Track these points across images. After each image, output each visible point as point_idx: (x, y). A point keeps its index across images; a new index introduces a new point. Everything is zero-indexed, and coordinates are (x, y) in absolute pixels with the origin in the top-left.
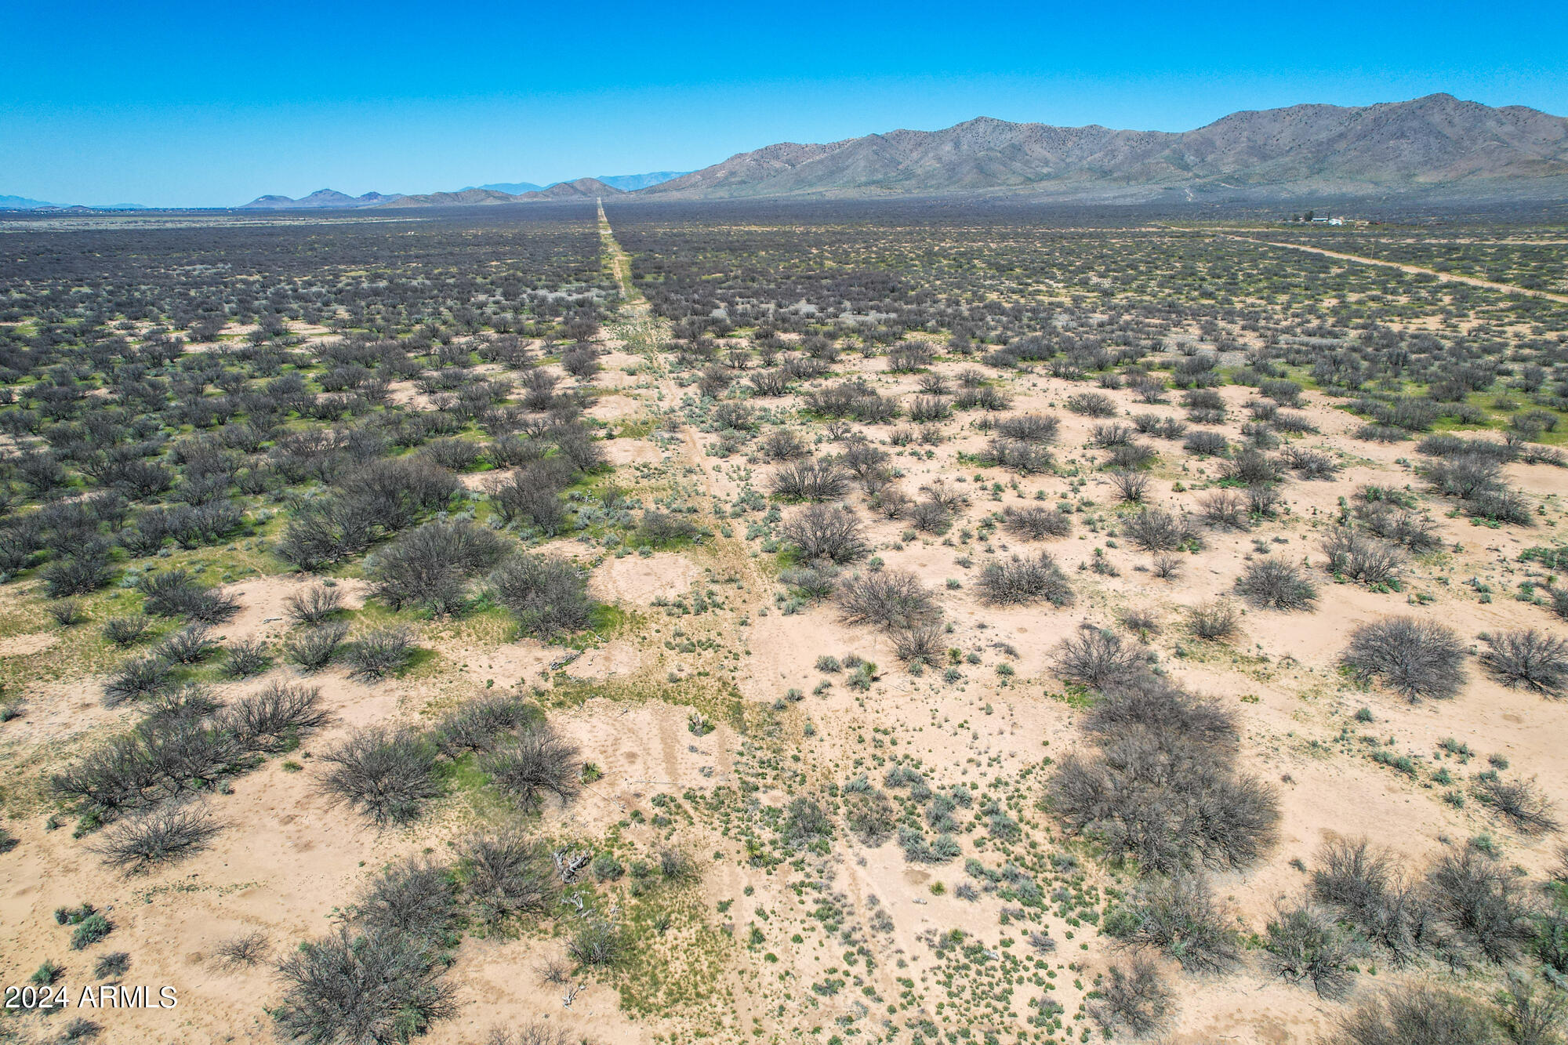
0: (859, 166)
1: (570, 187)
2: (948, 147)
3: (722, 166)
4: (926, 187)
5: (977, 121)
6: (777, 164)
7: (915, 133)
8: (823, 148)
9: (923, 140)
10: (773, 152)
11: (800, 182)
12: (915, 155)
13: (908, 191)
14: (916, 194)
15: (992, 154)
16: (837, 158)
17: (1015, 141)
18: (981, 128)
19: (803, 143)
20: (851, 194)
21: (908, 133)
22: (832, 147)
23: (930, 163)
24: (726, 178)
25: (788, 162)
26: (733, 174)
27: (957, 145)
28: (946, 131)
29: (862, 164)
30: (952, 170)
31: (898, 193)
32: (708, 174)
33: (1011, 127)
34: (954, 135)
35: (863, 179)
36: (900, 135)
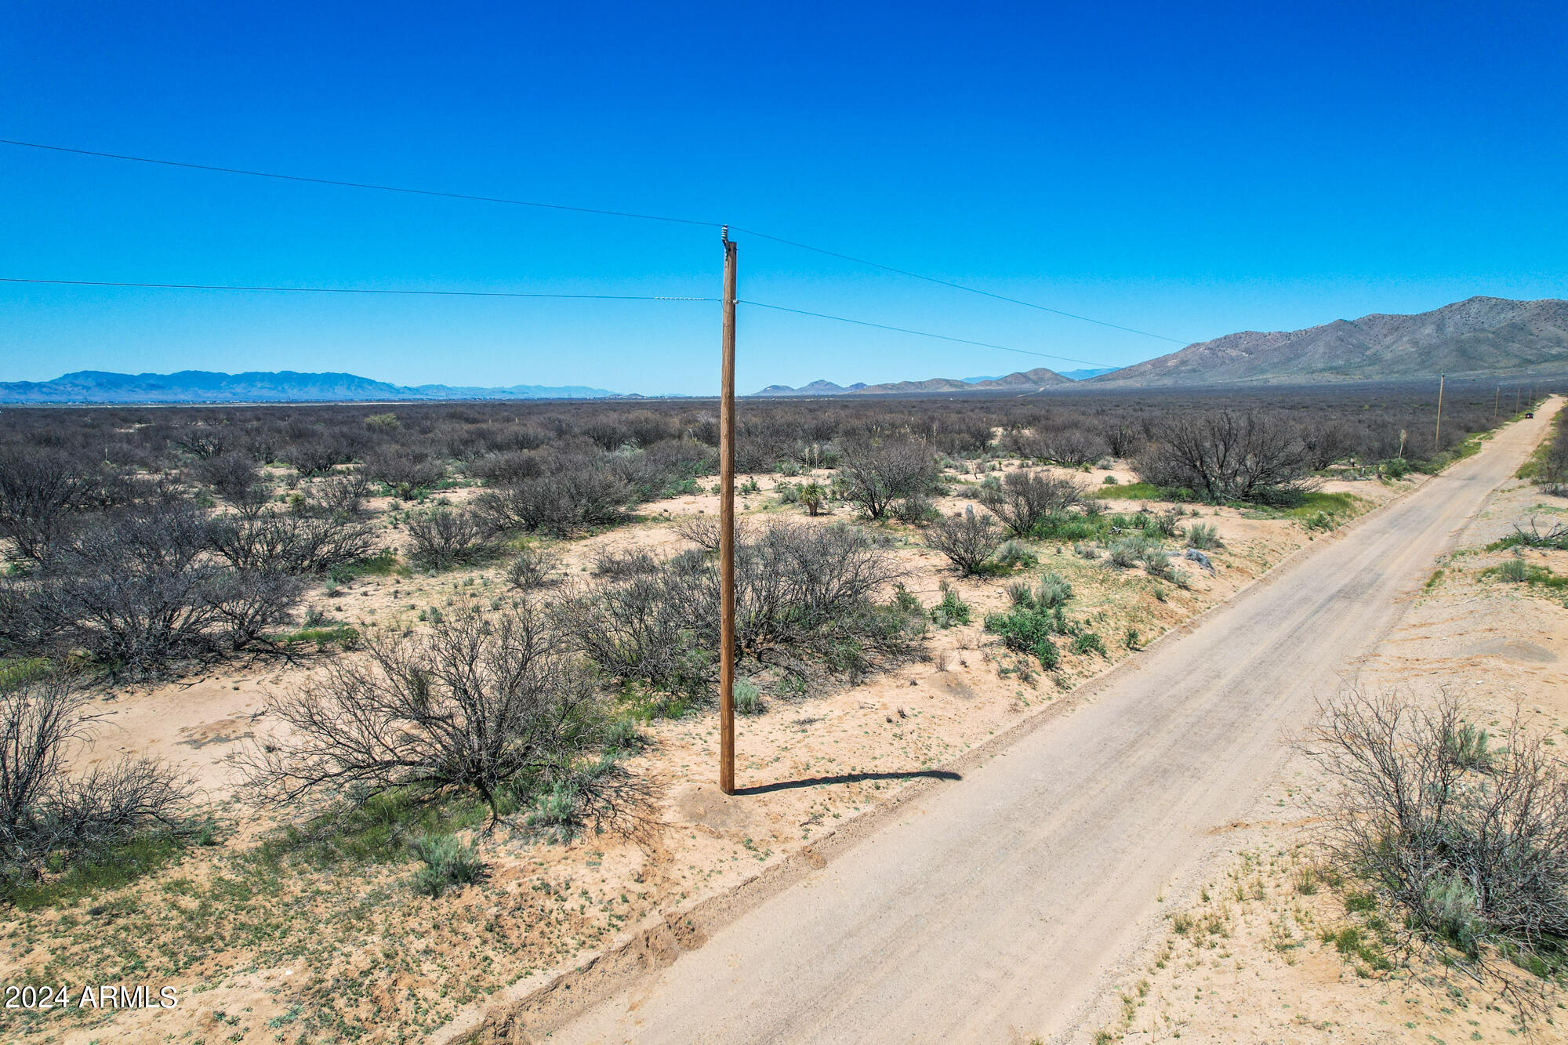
0: (1317, 354)
1: (1024, 377)
2: (1429, 330)
3: (1175, 356)
4: (1392, 372)
5: (1471, 301)
6: (1233, 353)
7: (1392, 317)
8: (1288, 336)
9: (1398, 324)
10: (1232, 341)
11: (1252, 369)
12: (1389, 340)
13: (1370, 376)
14: (1377, 378)
15: (1482, 335)
16: (1296, 344)
17: (1517, 320)
18: (1474, 309)
19: (1266, 331)
20: (1301, 379)
21: (1383, 317)
22: (1296, 334)
23: (1404, 347)
24: (1177, 367)
25: (1247, 351)
26: (1183, 363)
27: (1440, 328)
28: (1432, 313)
29: (1321, 350)
30: (1426, 355)
31: (1356, 378)
32: (1159, 363)
33: (1513, 305)
34: (1438, 319)
35: (1320, 366)
36: (1372, 321)
